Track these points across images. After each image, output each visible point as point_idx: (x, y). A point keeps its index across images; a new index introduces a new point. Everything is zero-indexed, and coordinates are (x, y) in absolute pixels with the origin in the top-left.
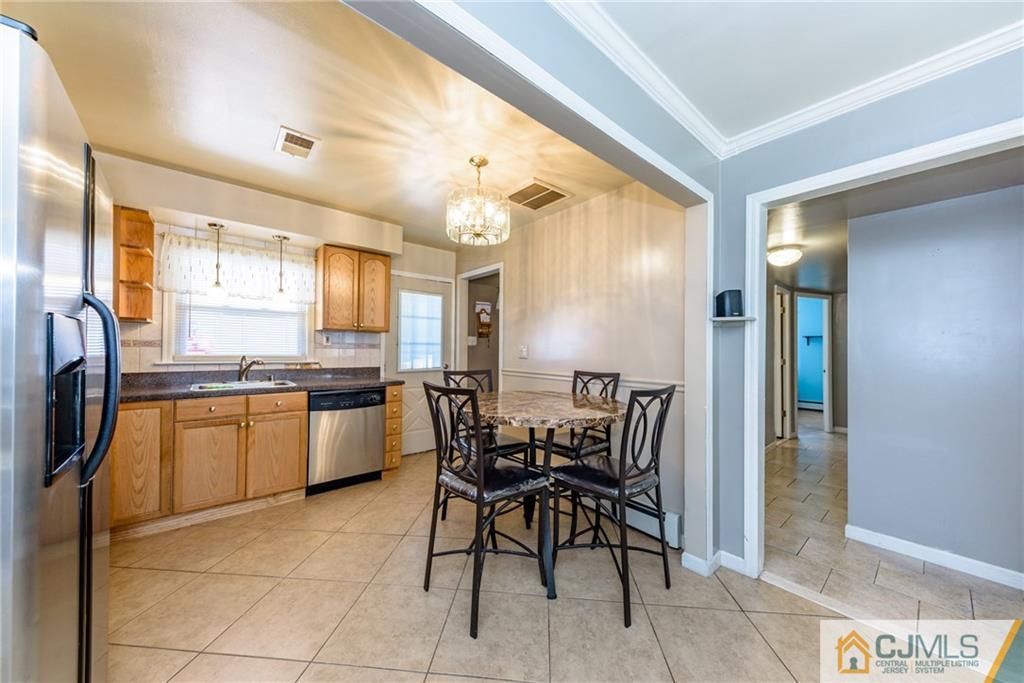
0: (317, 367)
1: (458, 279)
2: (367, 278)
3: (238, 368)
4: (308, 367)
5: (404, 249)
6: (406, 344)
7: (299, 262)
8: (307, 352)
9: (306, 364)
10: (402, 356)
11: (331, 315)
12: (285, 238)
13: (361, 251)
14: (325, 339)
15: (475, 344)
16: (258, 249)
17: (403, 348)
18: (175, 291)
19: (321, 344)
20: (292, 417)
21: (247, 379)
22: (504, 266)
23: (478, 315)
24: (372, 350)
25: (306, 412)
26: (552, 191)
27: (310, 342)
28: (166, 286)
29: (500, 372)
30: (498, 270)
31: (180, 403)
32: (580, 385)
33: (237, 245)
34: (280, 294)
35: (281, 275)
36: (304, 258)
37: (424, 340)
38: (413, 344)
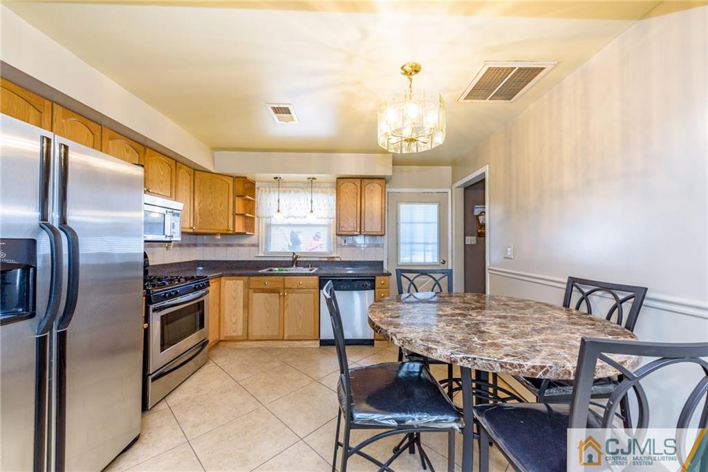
0: (338, 259)
1: (453, 189)
2: (367, 196)
3: (291, 259)
4: (333, 260)
5: (393, 171)
6: (405, 243)
7: (327, 193)
8: (332, 250)
9: (332, 258)
10: (402, 253)
11: (341, 225)
12: (314, 178)
13: (362, 178)
14: (343, 241)
15: (474, 242)
16: (302, 188)
17: (402, 247)
18: (263, 217)
19: (341, 245)
20: (309, 292)
21: (296, 266)
22: (489, 167)
23: (477, 217)
24: (377, 249)
25: (318, 290)
26: (520, 69)
27: (334, 244)
28: (260, 215)
29: (487, 270)
30: (484, 174)
31: (252, 278)
32: (576, 297)
33: (292, 187)
34: (311, 214)
35: (312, 202)
36: (329, 189)
37: (422, 241)
38: (412, 243)
